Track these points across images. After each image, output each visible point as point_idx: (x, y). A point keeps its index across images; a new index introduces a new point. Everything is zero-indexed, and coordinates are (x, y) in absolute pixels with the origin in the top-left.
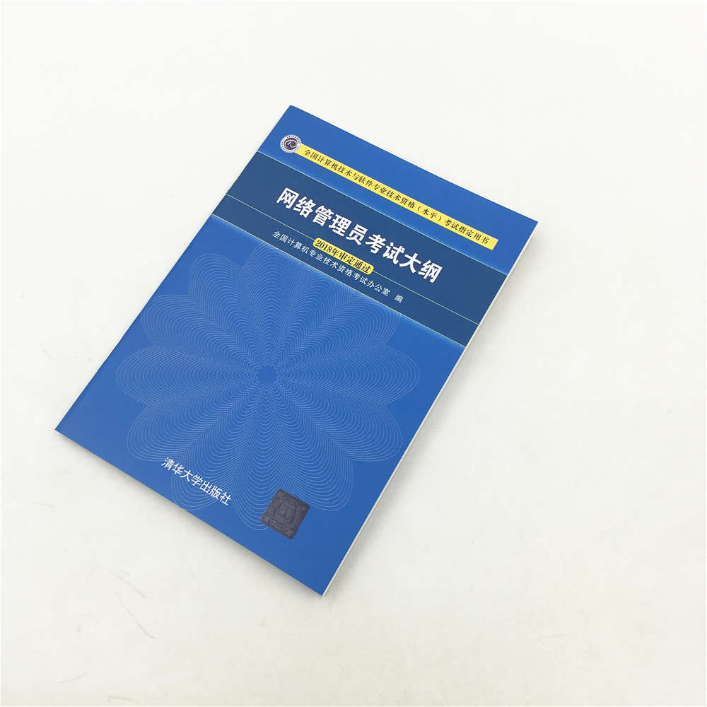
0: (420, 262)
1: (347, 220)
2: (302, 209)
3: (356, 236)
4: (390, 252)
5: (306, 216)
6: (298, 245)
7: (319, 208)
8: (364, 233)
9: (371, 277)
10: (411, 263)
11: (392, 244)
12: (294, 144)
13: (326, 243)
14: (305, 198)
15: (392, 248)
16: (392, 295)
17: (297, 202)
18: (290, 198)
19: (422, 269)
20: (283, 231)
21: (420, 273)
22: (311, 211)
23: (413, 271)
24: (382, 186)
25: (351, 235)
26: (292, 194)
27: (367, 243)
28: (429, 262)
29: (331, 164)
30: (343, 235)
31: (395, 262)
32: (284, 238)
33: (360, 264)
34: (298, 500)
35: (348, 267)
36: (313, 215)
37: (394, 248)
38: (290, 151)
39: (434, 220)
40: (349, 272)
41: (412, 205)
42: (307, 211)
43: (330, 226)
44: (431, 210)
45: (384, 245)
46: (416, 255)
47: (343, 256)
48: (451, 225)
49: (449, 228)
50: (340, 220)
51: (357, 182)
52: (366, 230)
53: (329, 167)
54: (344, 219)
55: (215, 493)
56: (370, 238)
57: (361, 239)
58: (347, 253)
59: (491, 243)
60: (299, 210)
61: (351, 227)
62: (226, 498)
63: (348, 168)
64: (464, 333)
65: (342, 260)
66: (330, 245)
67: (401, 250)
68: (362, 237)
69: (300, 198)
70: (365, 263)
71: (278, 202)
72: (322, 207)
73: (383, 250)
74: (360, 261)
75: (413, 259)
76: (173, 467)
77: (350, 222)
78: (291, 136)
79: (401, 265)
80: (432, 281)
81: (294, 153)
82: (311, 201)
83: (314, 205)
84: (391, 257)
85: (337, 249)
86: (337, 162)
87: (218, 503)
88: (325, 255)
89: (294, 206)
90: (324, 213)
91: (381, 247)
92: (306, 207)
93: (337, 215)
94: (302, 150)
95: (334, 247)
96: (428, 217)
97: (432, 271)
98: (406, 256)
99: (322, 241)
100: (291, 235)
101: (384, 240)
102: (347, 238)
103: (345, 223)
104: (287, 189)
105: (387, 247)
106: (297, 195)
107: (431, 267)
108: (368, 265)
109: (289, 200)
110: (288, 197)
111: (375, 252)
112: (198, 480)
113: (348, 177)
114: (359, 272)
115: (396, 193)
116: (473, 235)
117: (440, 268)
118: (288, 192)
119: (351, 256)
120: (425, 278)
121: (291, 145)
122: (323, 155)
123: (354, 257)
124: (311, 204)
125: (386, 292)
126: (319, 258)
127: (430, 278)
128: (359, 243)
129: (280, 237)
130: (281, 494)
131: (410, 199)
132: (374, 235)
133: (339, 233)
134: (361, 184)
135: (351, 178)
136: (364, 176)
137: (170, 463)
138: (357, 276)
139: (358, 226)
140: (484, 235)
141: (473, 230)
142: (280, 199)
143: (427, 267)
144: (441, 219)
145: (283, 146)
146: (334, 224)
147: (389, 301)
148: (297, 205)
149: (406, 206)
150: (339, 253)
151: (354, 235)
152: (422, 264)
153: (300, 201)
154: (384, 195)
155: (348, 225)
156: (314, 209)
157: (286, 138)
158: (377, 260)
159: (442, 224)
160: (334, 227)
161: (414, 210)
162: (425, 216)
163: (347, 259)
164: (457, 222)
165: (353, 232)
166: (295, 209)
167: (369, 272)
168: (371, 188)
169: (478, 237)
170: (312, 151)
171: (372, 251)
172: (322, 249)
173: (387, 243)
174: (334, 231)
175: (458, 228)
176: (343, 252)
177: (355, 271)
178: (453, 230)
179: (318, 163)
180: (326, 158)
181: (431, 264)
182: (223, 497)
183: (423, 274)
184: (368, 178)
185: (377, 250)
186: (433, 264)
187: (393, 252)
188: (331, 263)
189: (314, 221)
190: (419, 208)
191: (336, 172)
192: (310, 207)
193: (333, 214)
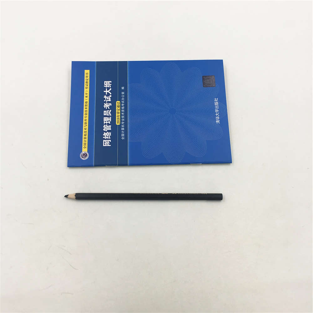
0: (106, 89)
1: (104, 119)
2: (108, 136)
3: (108, 113)
4: (108, 100)
5: (110, 133)
6: (123, 129)
7: (105, 130)
8: (106, 111)
9: (120, 100)
10: (108, 91)
11: (105, 101)
12: (84, 154)
13: (117, 121)
14: (104, 137)
15: (106, 100)
16: (123, 91)
17: (107, 139)
18: (107, 142)
19: (108, 87)
20: (120, 137)
21: (110, 87)
22: (107, 132)
23: (111, 89)
24: (84, 115)
25: (109, 115)
26: (105, 143)
27: (109, 108)
28: (105, 86)
29: (85, 137)
30: (111, 117)
31: (111, 96)
32: (123, 135)
33: (118, 106)
34: (203, 80)
35: (121, 109)
36: (109, 131)
37: (106, 99)
38: (88, 154)
39: (88, 93)
40: (123, 108)
41: (86, 102)
42: (108, 134)
43: (110, 123)
44: (85, 95)
45: (106, 103)
46: (104, 91)
47: (118, 113)
48: (87, 87)
49: (88, 87)
50: (105, 122)
51: (87, 125)
52: (104, 111)
53: (87, 137)
54: (104, 120)
55: (216, 104)
56: (106, 108)
57: (109, 111)
58: (116, 112)
59: (87, 72)
60: (109, 137)
61: (106, 116)
62: (216, 100)
63: (84, 130)
64: (123, 64)
65: (120, 112)
66: (117, 119)
67: (105, 97)
68: (107, 111)
69: (105, 139)
70: (117, 105)
71: (110, 145)
72: (104, 130)
73: (109, 102)
74: (117, 107)
75: (106, 91)
76: (218, 120)
77: (104, 118)
78: (81, 157)
79: (111, 94)
80: (111, 82)
81: (88, 152)
82: (103, 135)
83: (105, 133)
84: (110, 99)
85: (117, 116)
86: (83, 135)
87: (219, 101)
88: (121, 118)
89: (109, 139)
90: (106, 128)
91: (108, 103)
92: (107, 135)
93: (104, 123)
94: (85, 150)
95: (117, 117)
96: (88, 95)
97: (107, 84)
98: (106, 94)
99: (117, 122)
100: (120, 134)
101: (105, 104)
102: (111, 115)
103: (106, 119)
104: (104, 145)
105: (107, 101)
106: (104, 141)
107: (106, 85)
108: (117, 104)
109: (108, 142)
110: (106, 143)
111: (111, 104)
112: (217, 111)
113: (87, 128)
114: (121, 105)
115: (84, 110)
116: (87, 78)
117: (105, 82)
118: (105, 144)
119: (116, 110)
120: (111, 84)
121: (85, 155)
122: (83, 142)
123: (117, 109)
124: (105, 134)
125: (123, 93)
126: (123, 120)
127: (110, 83)
128: (111, 111)
129: (123, 137)
130: (205, 86)
131: (85, 104)
132: (105, 108)
133: (110, 119)
134: (88, 123)
135: (87, 127)
136: (84, 123)
137: (218, 121)
138: (122, 105)
139: (104, 115)
140: (85, 75)
141: (85, 79)
142: (109, 145)
143: (107, 86)
144: (87, 91)
145: (87, 158)
146: (108, 122)
147: (125, 91)
148: (108, 138)
149: (88, 104)
150: (118, 115)
151: (108, 114)
152: (106, 88)
153: (106, 138)
154: (88, 113)
155: (106, 118)
156: (106, 132)
157: (83, 159)
158: (113, 102)
159: (88, 90)
160: (109, 122)
161: (88, 101)
162: (88, 96)
163: (119, 111)
164: (85, 85)
165: (107, 115)
166: (110, 138)
167: (119, 102)
168: (87, 118)
169: (87, 77)
170: (83, 146)
171: (111, 105)
172: (120, 121)
173: (105, 102)
174: (110, 121)
175: (87, 84)
176: (116, 114)
177: (121, 106)
178: (89, 85)
179: (87, 142)
180: (83, 140)
181: (105, 85)
182: (216, 101)
183: (110, 86)
184: (84, 122)
185: (109, 104)
186: (105, 84)
187: (107, 99)
188: (123, 115)
189: (111, 129)
190: (86, 100)
191: (87, 133)
192: (106, 134)
193: (104, 125)
